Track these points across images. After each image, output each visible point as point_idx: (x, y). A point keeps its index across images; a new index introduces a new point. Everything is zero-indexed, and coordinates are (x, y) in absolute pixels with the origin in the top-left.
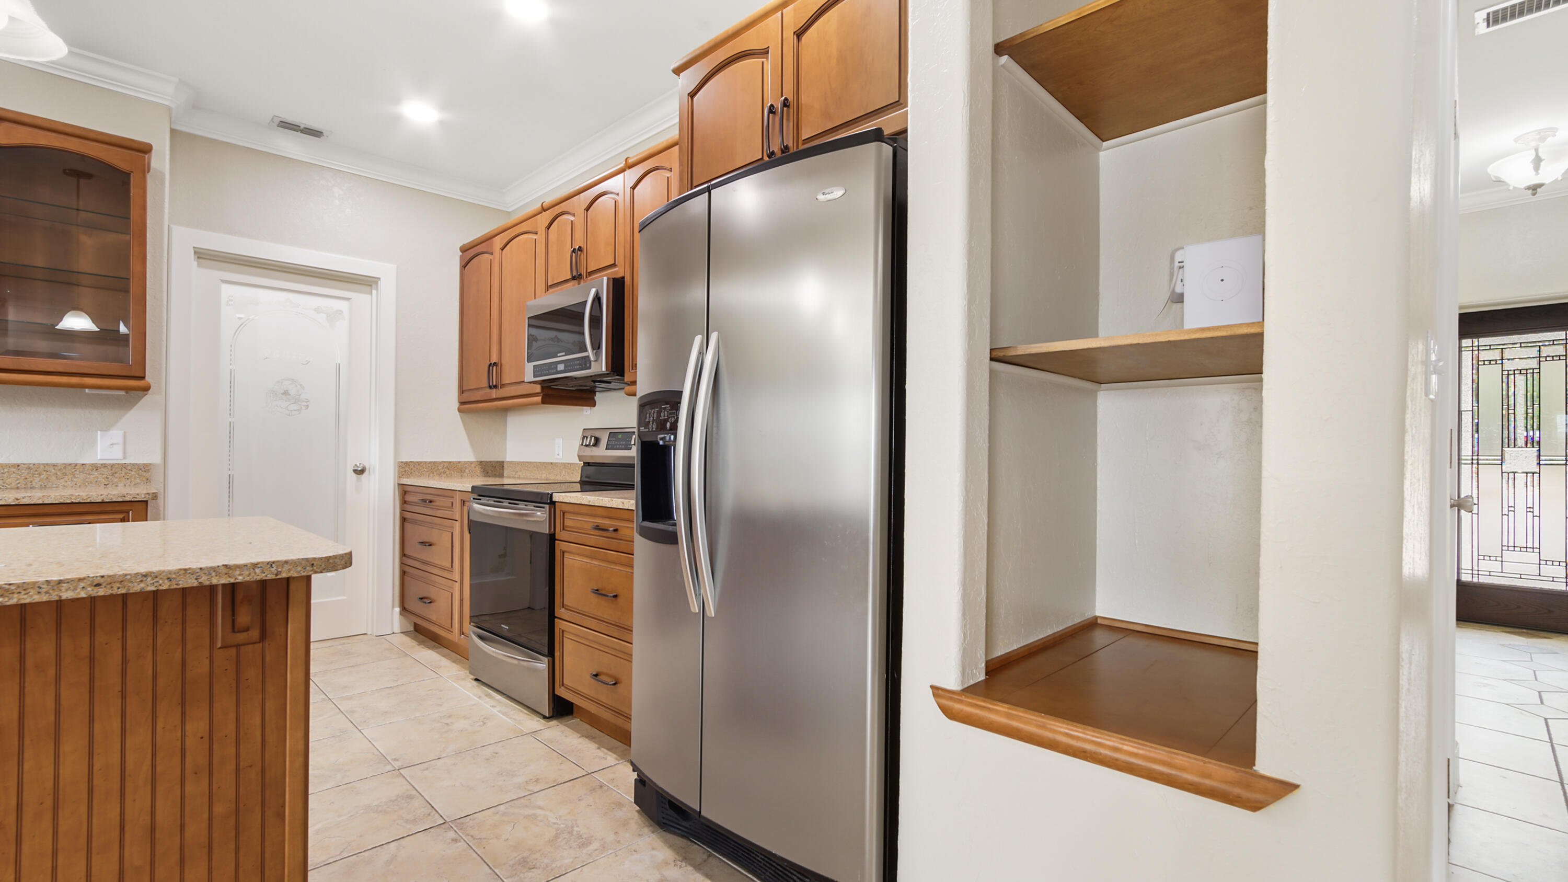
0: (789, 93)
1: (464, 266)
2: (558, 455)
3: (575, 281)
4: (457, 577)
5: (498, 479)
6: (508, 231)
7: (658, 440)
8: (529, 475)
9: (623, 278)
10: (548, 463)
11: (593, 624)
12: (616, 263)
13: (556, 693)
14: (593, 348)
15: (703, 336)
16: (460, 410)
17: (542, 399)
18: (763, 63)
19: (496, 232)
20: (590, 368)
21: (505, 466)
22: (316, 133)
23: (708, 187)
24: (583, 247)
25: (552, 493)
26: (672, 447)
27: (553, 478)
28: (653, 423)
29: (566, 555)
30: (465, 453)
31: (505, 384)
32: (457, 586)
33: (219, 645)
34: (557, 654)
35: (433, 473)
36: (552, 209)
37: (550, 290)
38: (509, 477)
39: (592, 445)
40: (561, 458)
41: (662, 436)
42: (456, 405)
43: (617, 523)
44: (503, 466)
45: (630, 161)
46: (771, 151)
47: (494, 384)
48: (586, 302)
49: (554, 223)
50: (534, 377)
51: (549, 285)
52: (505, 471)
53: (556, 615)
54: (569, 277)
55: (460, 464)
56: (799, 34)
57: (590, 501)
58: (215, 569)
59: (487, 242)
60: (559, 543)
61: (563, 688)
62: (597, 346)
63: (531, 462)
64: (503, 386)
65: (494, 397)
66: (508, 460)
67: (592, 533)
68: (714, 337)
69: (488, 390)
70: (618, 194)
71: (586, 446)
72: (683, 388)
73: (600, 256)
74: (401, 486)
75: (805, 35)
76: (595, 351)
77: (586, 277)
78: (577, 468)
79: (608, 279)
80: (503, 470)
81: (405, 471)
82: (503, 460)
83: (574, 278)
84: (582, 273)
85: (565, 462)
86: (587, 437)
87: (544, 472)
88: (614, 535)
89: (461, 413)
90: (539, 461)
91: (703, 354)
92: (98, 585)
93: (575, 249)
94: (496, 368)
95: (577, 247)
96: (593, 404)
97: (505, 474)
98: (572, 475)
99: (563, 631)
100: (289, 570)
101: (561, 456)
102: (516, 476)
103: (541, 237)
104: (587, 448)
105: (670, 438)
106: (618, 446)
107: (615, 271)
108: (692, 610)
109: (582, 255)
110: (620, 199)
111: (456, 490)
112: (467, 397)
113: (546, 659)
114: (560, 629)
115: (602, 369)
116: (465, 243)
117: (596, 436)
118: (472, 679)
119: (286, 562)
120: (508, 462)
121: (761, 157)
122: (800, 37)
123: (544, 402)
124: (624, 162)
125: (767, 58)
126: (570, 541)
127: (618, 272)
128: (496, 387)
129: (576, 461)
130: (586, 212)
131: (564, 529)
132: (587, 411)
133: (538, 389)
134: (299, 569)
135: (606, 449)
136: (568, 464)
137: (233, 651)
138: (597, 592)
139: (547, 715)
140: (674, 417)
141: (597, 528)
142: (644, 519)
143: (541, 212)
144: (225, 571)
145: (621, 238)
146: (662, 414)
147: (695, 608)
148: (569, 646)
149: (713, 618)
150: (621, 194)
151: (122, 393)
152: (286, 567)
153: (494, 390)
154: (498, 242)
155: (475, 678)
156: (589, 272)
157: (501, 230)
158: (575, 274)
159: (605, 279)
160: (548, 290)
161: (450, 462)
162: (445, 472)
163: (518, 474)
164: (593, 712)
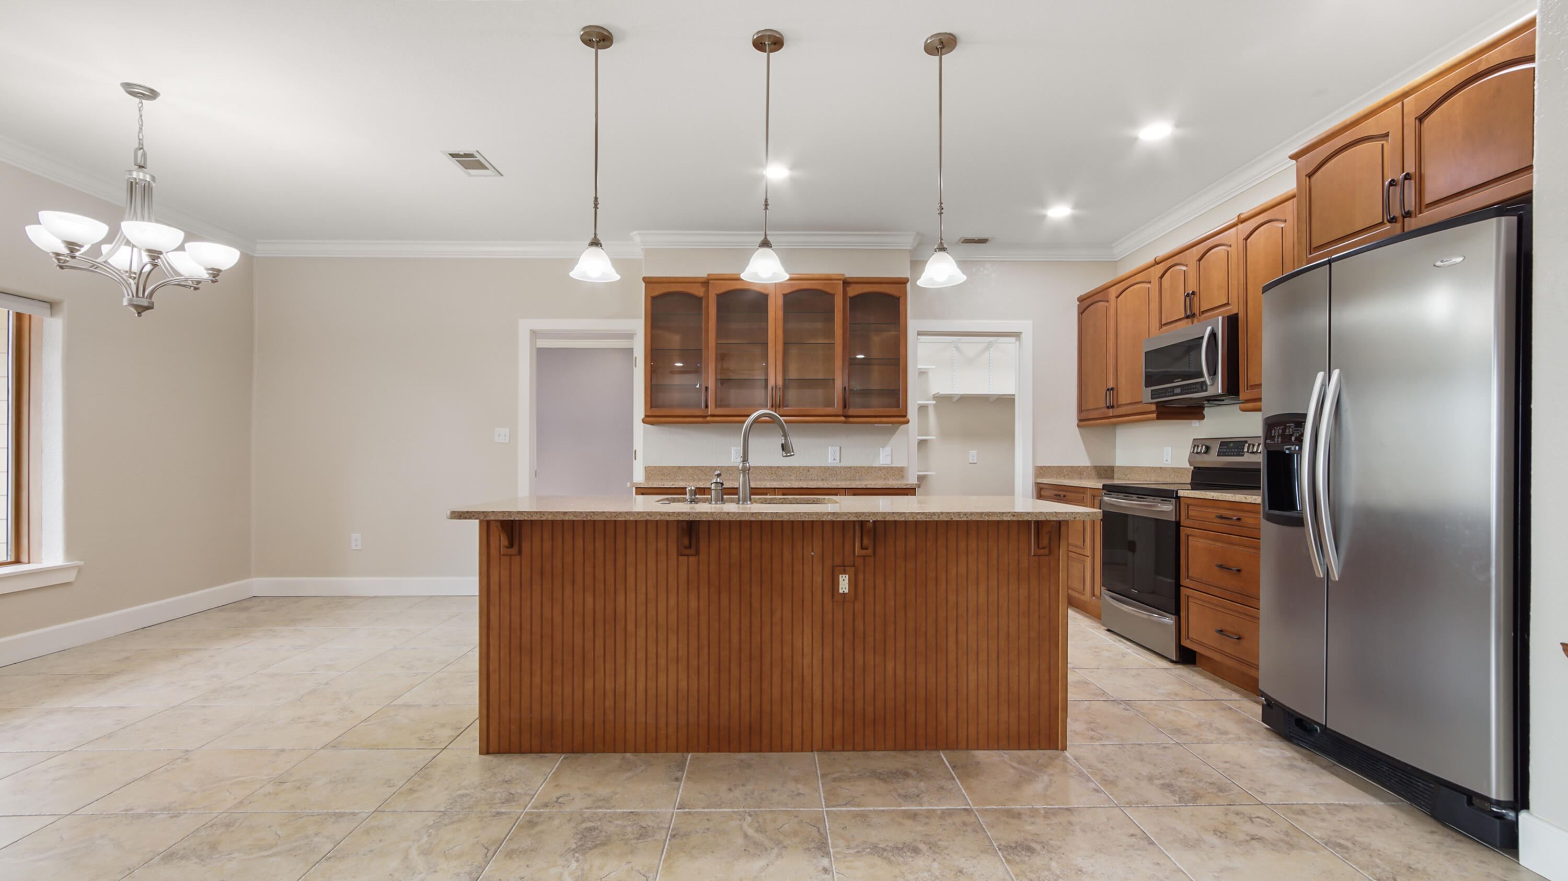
0: (1410, 168)
1: (1081, 312)
2: (1167, 461)
3: (1188, 320)
4: (1088, 553)
5: (1109, 480)
6: (1121, 283)
7: (1284, 449)
8: (1139, 477)
9: (1237, 314)
10: (1158, 468)
11: (1216, 591)
12: (1230, 302)
13: (1182, 644)
14: (1209, 374)
15: (1325, 372)
16: (1078, 426)
17: (1157, 415)
18: (1383, 145)
19: (1111, 284)
20: (1206, 390)
21: (1115, 470)
22: (983, 241)
23: (1329, 260)
24: (1196, 291)
25: (1177, 490)
26: (1296, 455)
27: (1162, 480)
28: (1278, 437)
29: (1190, 538)
30: (1082, 460)
31: (1121, 405)
32: (1088, 561)
33: (1033, 554)
34: (1183, 614)
35: (1060, 475)
36: (1165, 262)
37: (1164, 328)
38: (1119, 479)
39: (1203, 453)
40: (1170, 463)
41: (1288, 447)
42: (1075, 421)
43: (1240, 514)
44: (1113, 470)
45: (1242, 216)
46: (1391, 217)
47: (1111, 405)
48: (1202, 338)
49: (1167, 274)
50: (1152, 399)
51: (1163, 323)
52: (1115, 473)
53: (1181, 584)
54: (1183, 316)
55: (1079, 468)
56: (1421, 119)
57: (1213, 497)
58: (1051, 513)
59: (1103, 292)
60: (1183, 529)
61: (1188, 640)
62: (1213, 373)
63: (1140, 467)
64: (1119, 406)
65: (1111, 415)
66: (1117, 465)
67: (1215, 521)
68: (1336, 374)
69: (1106, 410)
70: (1230, 246)
71: (1197, 453)
72: (1307, 411)
73: (1214, 295)
74: (1037, 484)
75: (1428, 118)
76: (1211, 377)
77: (1200, 315)
78: (1186, 472)
79: (1223, 318)
80: (1113, 473)
81: (1040, 473)
82: (1114, 465)
83: (1187, 317)
84: (1196, 313)
85: (1174, 466)
86: (1198, 446)
87: (1153, 475)
88: (1237, 523)
89: (1080, 429)
90: (1149, 466)
91: (1326, 385)
92: (1014, 516)
93: (1188, 294)
94: (1113, 393)
95: (1191, 292)
96: (1202, 417)
97: (1115, 477)
98: (1181, 478)
99: (1188, 597)
100: (1079, 517)
101: (1169, 462)
102: (1126, 478)
103: (1155, 286)
104: (1198, 455)
105: (1295, 448)
106: (1229, 454)
107: (1229, 309)
108: (1317, 575)
109: (1195, 298)
110: (1232, 250)
111: (1087, 488)
112: (1084, 415)
113: (1174, 617)
114: (1185, 595)
115: (1218, 391)
116: (1082, 294)
117: (1207, 445)
118: (1105, 630)
119: (1078, 513)
120: (1118, 467)
121: (1381, 221)
122: (1423, 120)
123: (1158, 418)
124: (1237, 219)
125: (1387, 141)
126: (1195, 527)
127: (1232, 309)
128: (1112, 407)
129: (1188, 466)
130: (1198, 262)
131: (1188, 518)
132: (1195, 423)
133: (1153, 407)
134: (1083, 516)
135: (1218, 456)
136: (1177, 468)
137: (1037, 558)
138: (1221, 567)
139: (1175, 660)
140: (1299, 433)
141: (1221, 517)
142: (1270, 508)
143: (1154, 265)
144: (1055, 514)
145: (1234, 282)
146: (1287, 431)
147: (1320, 573)
148: (1193, 608)
149: (1337, 581)
150: (1234, 246)
151: (891, 425)
152: (1078, 515)
153: (1111, 410)
154: (1113, 292)
155: (1106, 629)
156: (1202, 312)
157: (1115, 282)
158: (1188, 313)
159: (1220, 318)
160: (1161, 328)
161: (1072, 467)
162: (1068, 475)
163: (1128, 476)
164: (1217, 660)
